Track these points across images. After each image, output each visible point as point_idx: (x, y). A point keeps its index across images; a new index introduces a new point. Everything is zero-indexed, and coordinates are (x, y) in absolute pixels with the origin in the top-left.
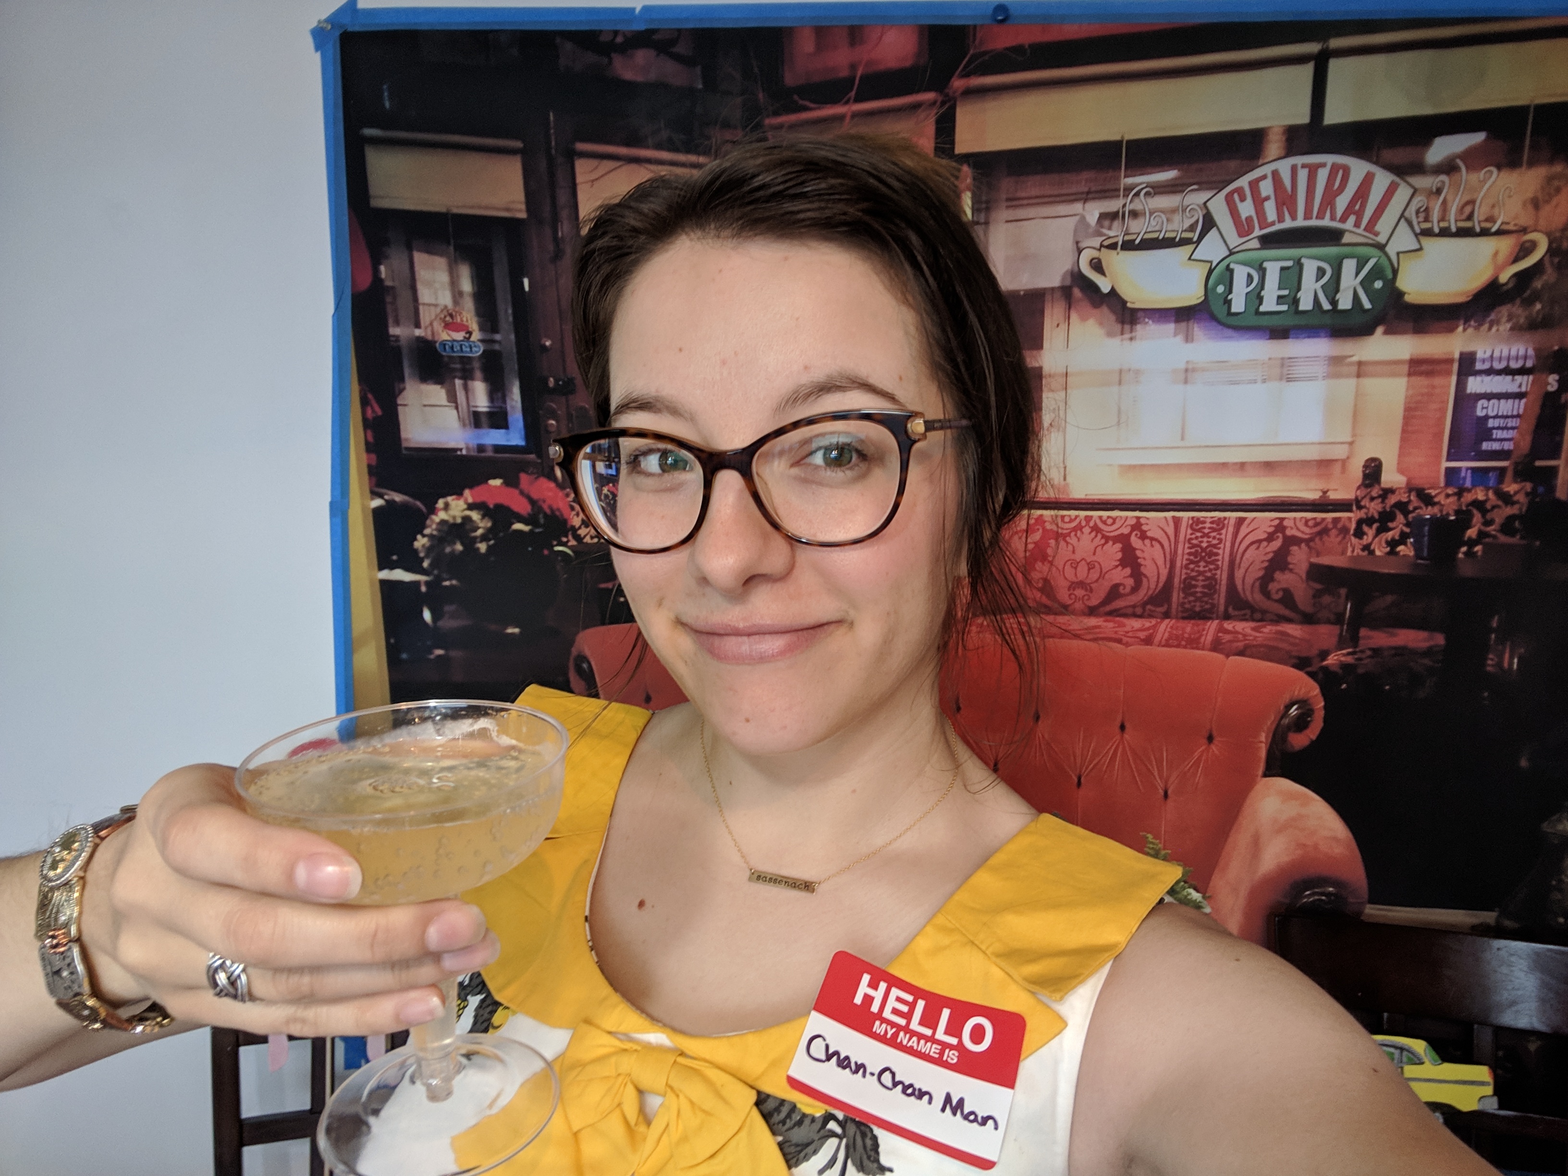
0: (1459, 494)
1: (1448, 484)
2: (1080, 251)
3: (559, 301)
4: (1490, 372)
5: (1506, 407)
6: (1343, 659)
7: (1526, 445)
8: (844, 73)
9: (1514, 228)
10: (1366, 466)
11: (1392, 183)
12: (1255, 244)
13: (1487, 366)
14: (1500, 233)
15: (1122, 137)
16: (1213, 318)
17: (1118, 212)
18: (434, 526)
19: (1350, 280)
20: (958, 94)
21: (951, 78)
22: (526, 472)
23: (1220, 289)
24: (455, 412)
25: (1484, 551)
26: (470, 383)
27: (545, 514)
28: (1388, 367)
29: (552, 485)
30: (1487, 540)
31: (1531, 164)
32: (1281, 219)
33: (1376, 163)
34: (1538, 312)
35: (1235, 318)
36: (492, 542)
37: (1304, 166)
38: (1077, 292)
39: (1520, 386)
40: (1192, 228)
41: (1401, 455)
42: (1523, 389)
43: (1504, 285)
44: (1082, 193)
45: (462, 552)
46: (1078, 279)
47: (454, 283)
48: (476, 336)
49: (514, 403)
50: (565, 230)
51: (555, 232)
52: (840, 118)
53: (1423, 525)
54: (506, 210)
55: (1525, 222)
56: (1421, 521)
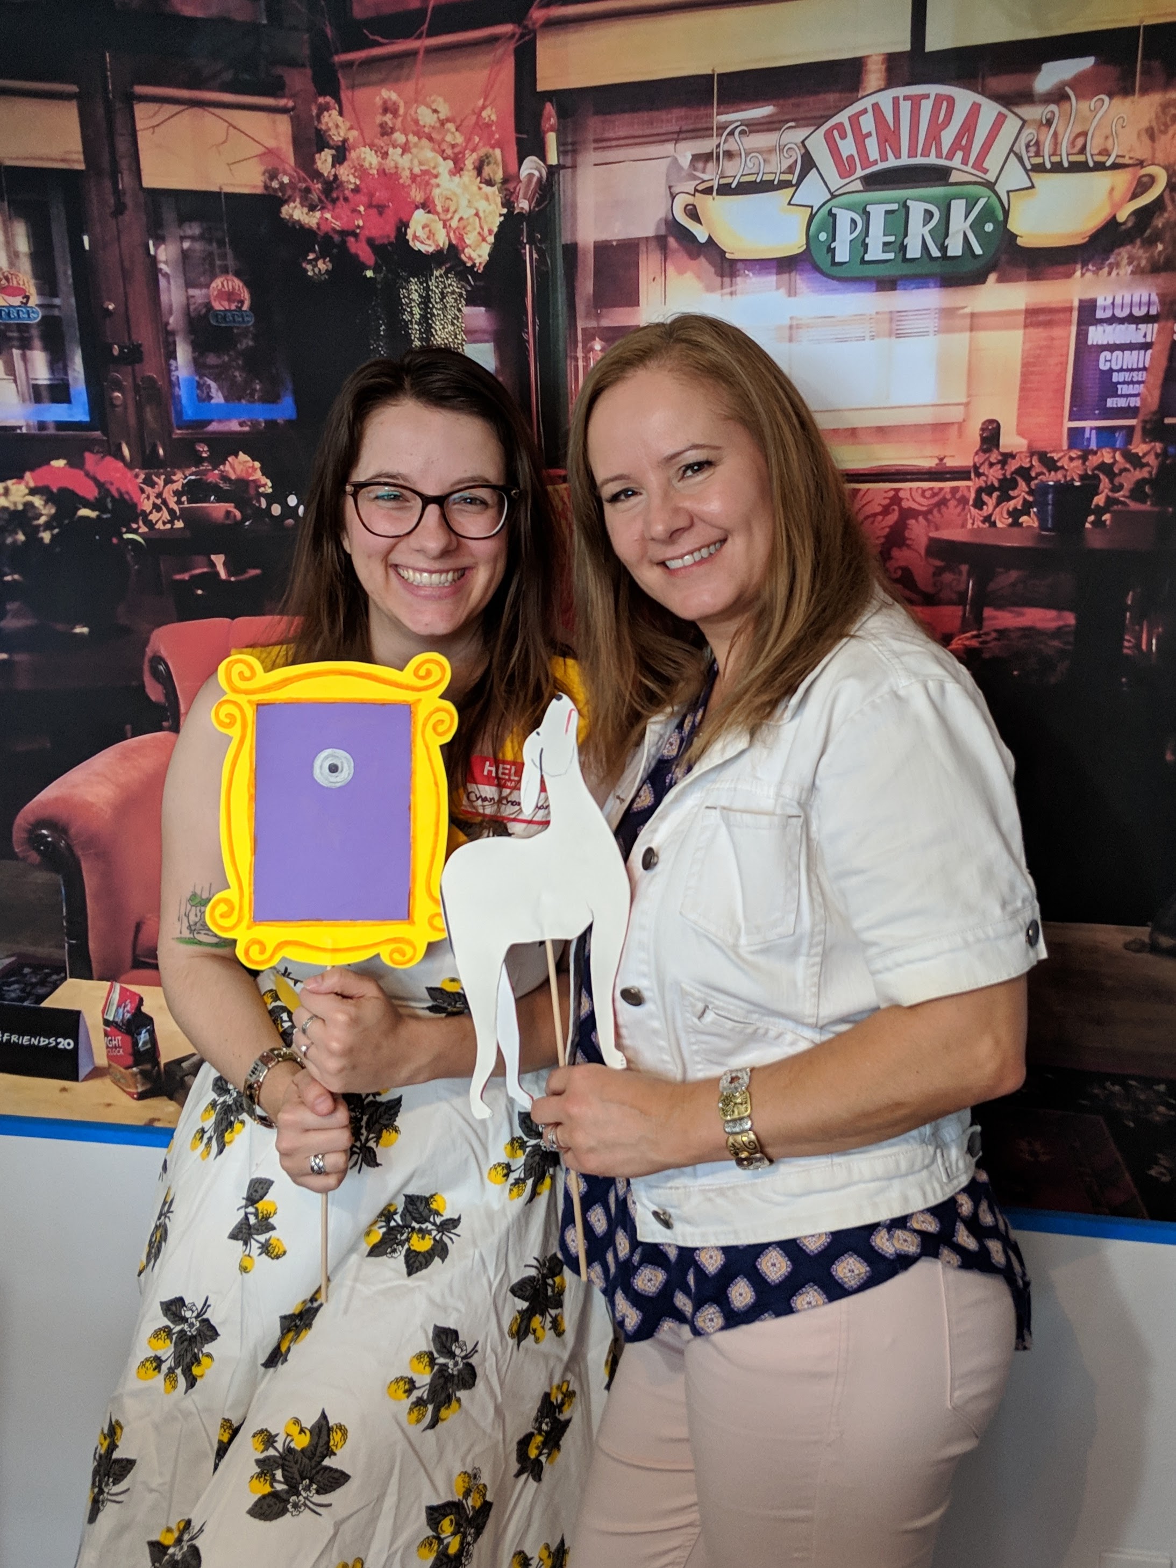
0: (1084, 458)
1: (1071, 446)
2: (673, 198)
3: (122, 262)
4: (1113, 320)
5: (1131, 359)
6: (967, 643)
7: (1154, 401)
8: (415, 4)
9: (1131, 162)
10: (983, 430)
11: (1000, 113)
12: (858, 185)
13: (1108, 314)
14: (1115, 166)
15: (713, 70)
16: (817, 268)
17: (712, 153)
19: (959, 223)
20: (537, 25)
21: (529, 9)
22: (92, 452)
23: (823, 236)
24: (14, 385)
25: (1112, 518)
26: (28, 353)
27: (113, 497)
28: (1001, 319)
29: (121, 464)
30: (1115, 507)
31: (1145, 91)
32: (884, 158)
33: (982, 93)
34: (1160, 252)
35: (838, 268)
36: (56, 531)
37: (906, 98)
38: (672, 242)
39: (1145, 336)
40: (790, 170)
41: (1022, 414)
42: (1149, 340)
43: (1124, 223)
44: (673, 133)
45: (24, 543)
46: (673, 227)
47: (9, 243)
48: (34, 300)
49: (76, 374)
50: (125, 181)
51: (115, 184)
52: (413, 53)
53: (1047, 494)
54: (63, 160)
55: (1140, 154)
56: (1044, 488)
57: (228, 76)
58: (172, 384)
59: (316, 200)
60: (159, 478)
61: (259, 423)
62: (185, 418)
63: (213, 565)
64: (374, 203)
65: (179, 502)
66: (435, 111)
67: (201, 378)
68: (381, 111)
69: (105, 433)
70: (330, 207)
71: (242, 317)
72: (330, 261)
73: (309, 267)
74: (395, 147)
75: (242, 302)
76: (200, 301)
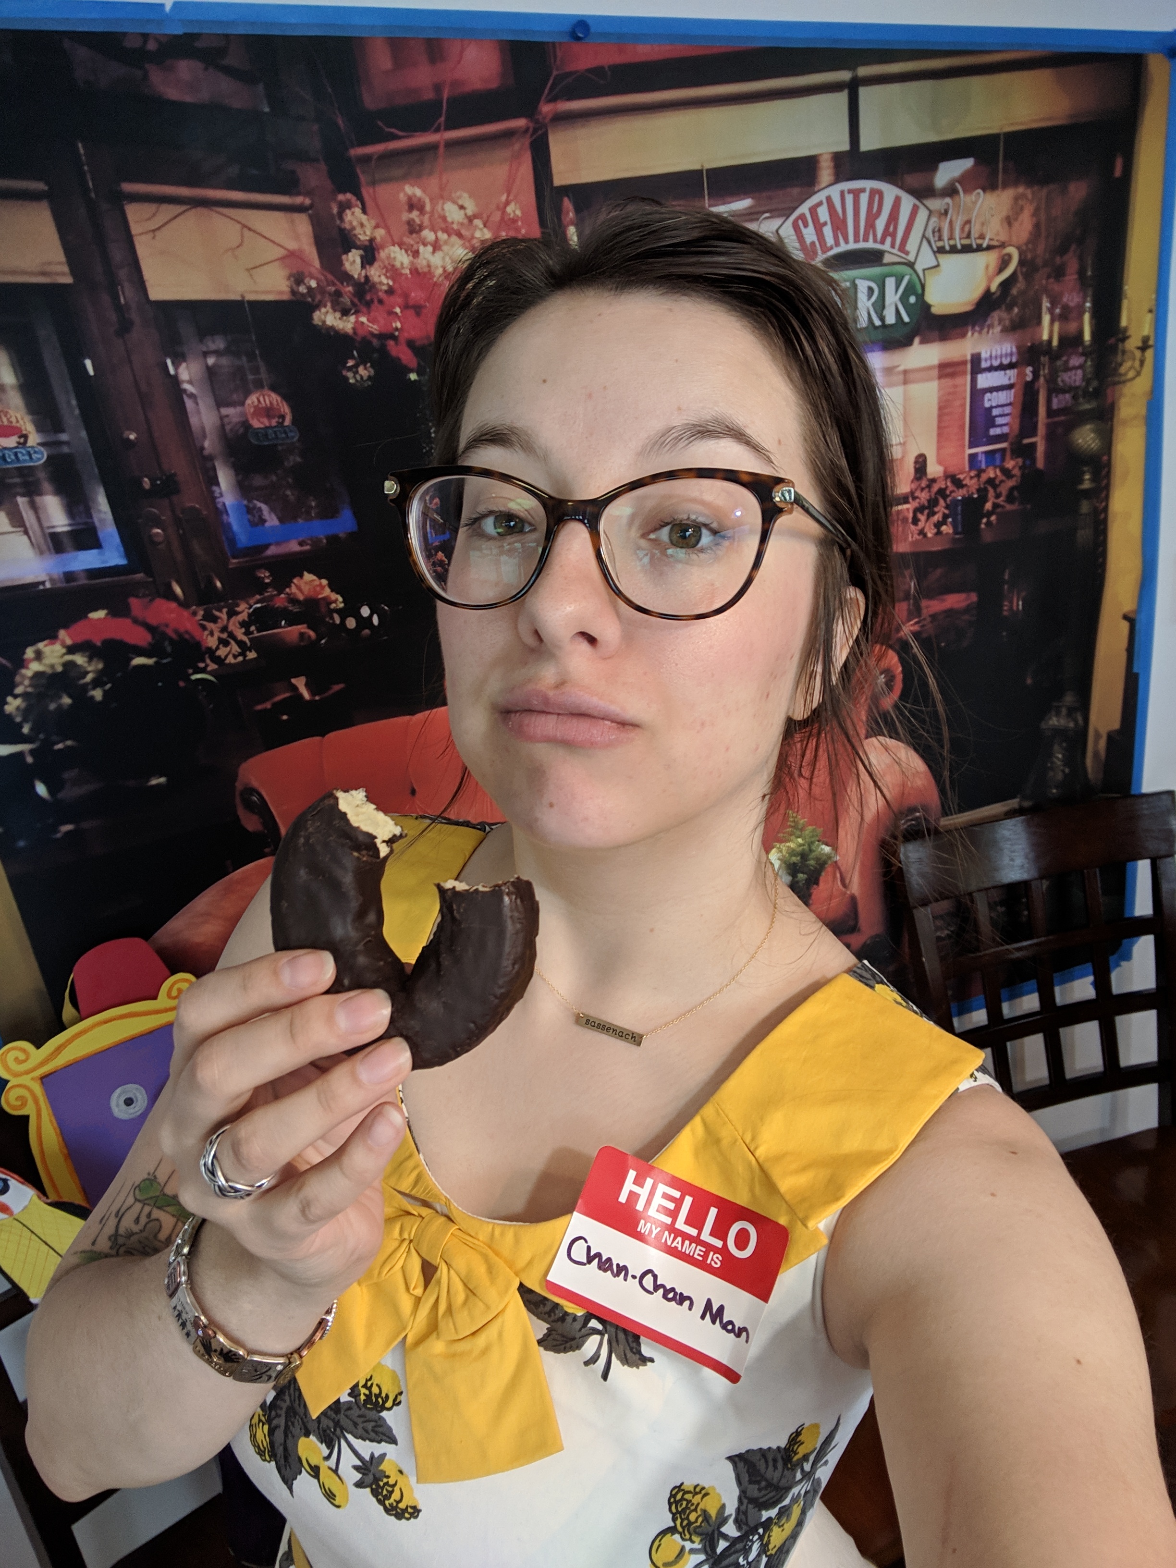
0: (978, 476)
1: (971, 468)
3: (137, 386)
4: (991, 369)
5: (1003, 397)
6: (912, 628)
7: (1016, 427)
8: (429, 95)
9: (997, 244)
10: (916, 462)
11: (914, 205)
13: (988, 364)
14: (989, 248)
15: (702, 166)
18: (27, 682)
19: (892, 297)
20: (547, 121)
21: (538, 103)
22: (137, 596)
24: (25, 538)
25: (997, 519)
26: (38, 499)
27: (171, 640)
28: (923, 373)
29: (174, 605)
30: (999, 510)
31: (1005, 186)
32: (837, 244)
33: (901, 187)
34: (1017, 315)
36: (108, 686)
37: (850, 191)
39: (1010, 379)
41: (939, 448)
42: (1012, 381)
45: (71, 706)
48: (34, 439)
49: (102, 516)
50: (127, 294)
51: (115, 297)
52: (433, 148)
53: (957, 506)
54: (44, 274)
55: (1003, 237)
56: (955, 502)
57: (233, 171)
58: (219, 512)
59: (349, 303)
60: (220, 611)
61: (320, 541)
62: (240, 545)
63: (295, 688)
64: (411, 303)
65: (247, 633)
66: (462, 207)
67: (250, 501)
68: (407, 207)
69: (149, 572)
70: (364, 310)
71: (285, 432)
72: (372, 366)
73: (350, 375)
74: (425, 245)
75: (283, 417)
76: (235, 420)
